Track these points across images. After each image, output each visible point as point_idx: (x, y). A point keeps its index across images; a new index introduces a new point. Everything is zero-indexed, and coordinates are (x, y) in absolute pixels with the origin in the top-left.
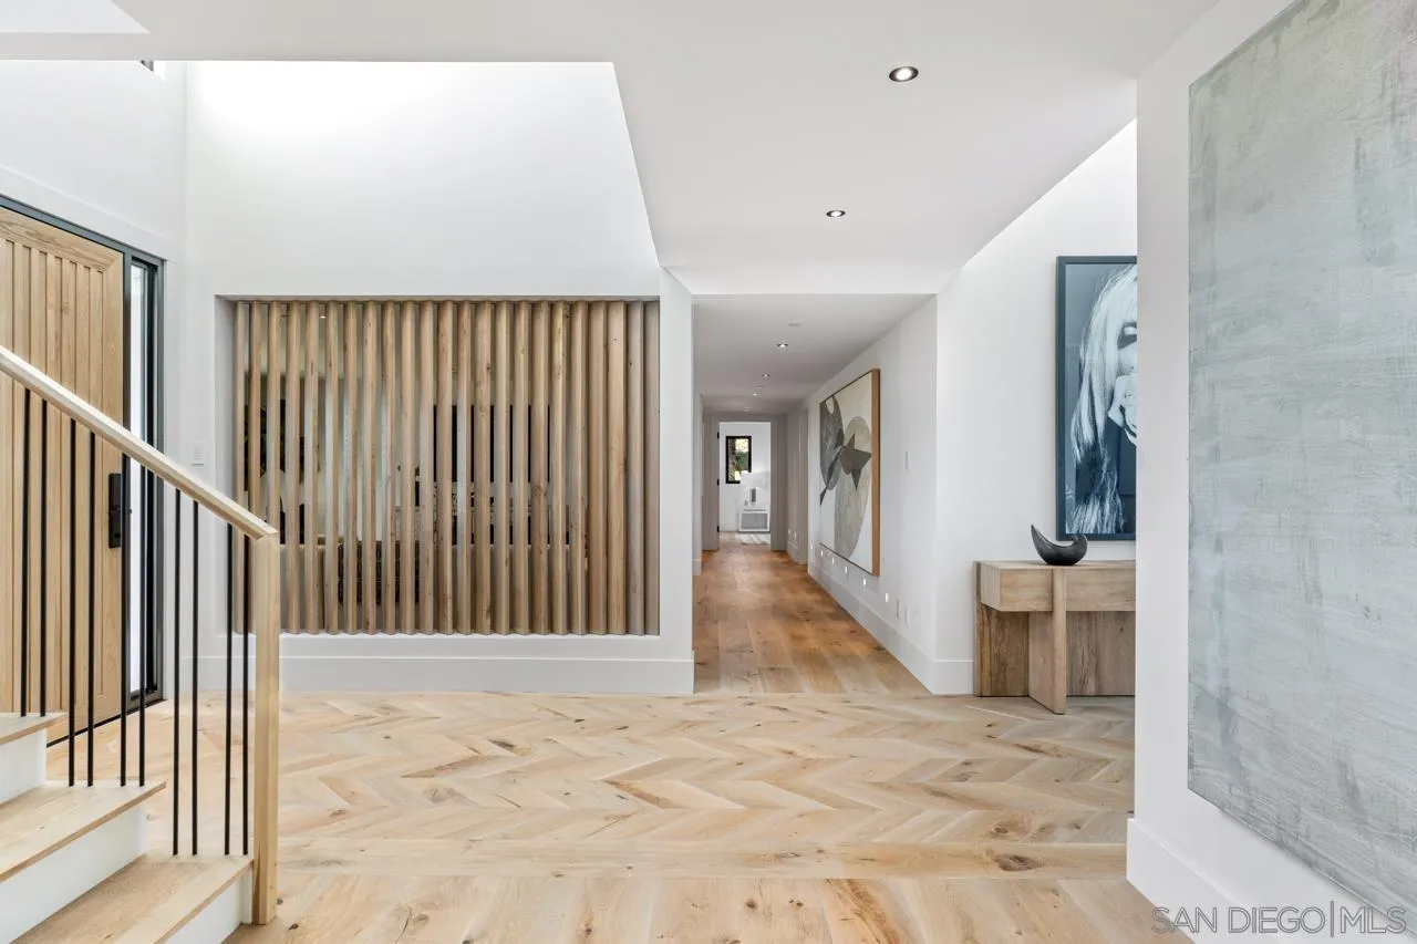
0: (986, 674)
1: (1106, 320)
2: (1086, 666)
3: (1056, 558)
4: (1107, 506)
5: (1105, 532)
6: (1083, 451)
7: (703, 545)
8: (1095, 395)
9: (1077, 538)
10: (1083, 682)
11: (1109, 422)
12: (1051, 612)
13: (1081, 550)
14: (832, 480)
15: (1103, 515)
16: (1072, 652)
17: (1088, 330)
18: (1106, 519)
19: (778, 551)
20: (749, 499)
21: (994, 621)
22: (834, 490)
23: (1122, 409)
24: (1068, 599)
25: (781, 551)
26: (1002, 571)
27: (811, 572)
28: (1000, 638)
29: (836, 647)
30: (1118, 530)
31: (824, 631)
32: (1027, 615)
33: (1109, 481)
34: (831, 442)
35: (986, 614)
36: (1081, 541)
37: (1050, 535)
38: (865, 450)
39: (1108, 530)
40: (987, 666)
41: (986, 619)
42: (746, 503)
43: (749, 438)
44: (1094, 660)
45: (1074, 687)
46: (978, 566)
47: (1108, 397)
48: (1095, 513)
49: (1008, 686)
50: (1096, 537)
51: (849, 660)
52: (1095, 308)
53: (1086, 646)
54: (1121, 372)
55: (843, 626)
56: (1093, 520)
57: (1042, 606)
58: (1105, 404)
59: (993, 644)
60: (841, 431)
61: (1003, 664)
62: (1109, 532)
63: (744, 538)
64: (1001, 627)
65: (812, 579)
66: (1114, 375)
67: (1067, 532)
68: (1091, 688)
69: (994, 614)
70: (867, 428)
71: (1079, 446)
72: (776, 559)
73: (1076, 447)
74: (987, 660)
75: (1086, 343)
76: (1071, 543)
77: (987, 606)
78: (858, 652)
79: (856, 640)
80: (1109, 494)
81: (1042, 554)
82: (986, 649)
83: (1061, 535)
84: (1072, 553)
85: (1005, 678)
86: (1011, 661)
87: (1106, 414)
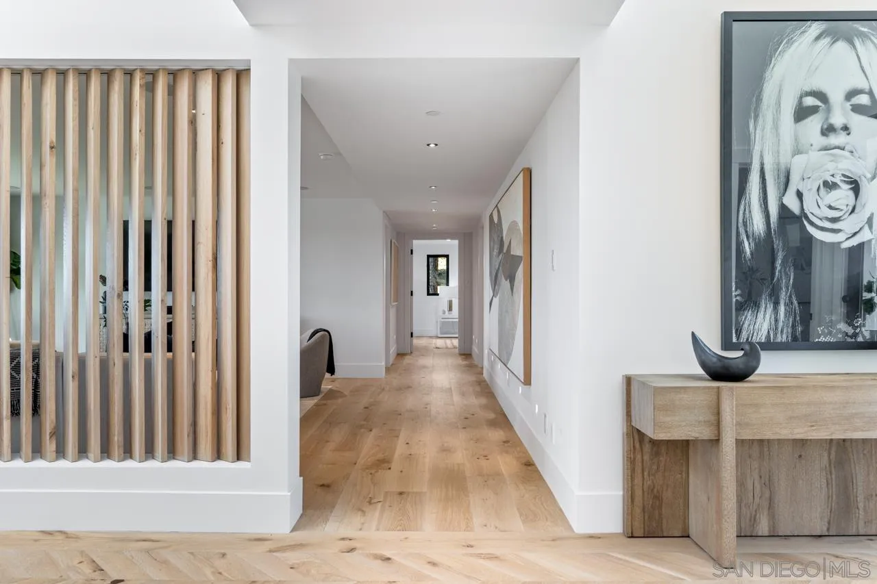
0: (638, 511)
1: (780, 86)
2: (757, 500)
3: (722, 373)
4: (782, 309)
5: (779, 340)
6: (753, 245)
7: (398, 349)
8: (767, 177)
9: (747, 347)
10: (754, 520)
11: (783, 208)
12: (717, 441)
13: (754, 364)
14: (497, 287)
15: (776, 320)
16: (741, 484)
17: (759, 100)
18: (781, 324)
19: (464, 355)
20: (446, 309)
21: (647, 447)
22: (498, 297)
23: (800, 195)
24: (739, 424)
25: (466, 354)
26: (656, 389)
27: (485, 375)
28: (655, 467)
29: (483, 463)
30: (795, 338)
31: (477, 441)
32: (686, 443)
33: (786, 278)
34: (496, 252)
35: (636, 439)
36: (753, 352)
37: (713, 343)
38: (518, 254)
39: (782, 338)
40: (638, 500)
41: (637, 445)
42: (444, 312)
43: (447, 256)
44: (767, 495)
45: (743, 526)
46: (628, 380)
47: (783, 179)
48: (768, 316)
49: (664, 526)
50: (770, 346)
51: (491, 480)
52: (768, 74)
53: (756, 476)
54: (797, 151)
55: (497, 435)
56: (765, 327)
57: (705, 433)
58: (779, 188)
59: (646, 474)
60: (502, 238)
61: (658, 498)
62: (784, 339)
63: (440, 343)
64: (657, 454)
65: (485, 381)
66: (789, 154)
67: (734, 340)
68: (763, 527)
69: (647, 440)
70: (519, 229)
71: (748, 237)
72: (460, 361)
73: (745, 240)
74: (638, 493)
75: (756, 117)
76: (740, 354)
77: (638, 431)
78: (504, 469)
79: (507, 452)
80: (783, 297)
81: (704, 365)
82: (638, 481)
83: (727, 345)
84: (741, 366)
85: (660, 514)
86: (668, 495)
87: (780, 199)
